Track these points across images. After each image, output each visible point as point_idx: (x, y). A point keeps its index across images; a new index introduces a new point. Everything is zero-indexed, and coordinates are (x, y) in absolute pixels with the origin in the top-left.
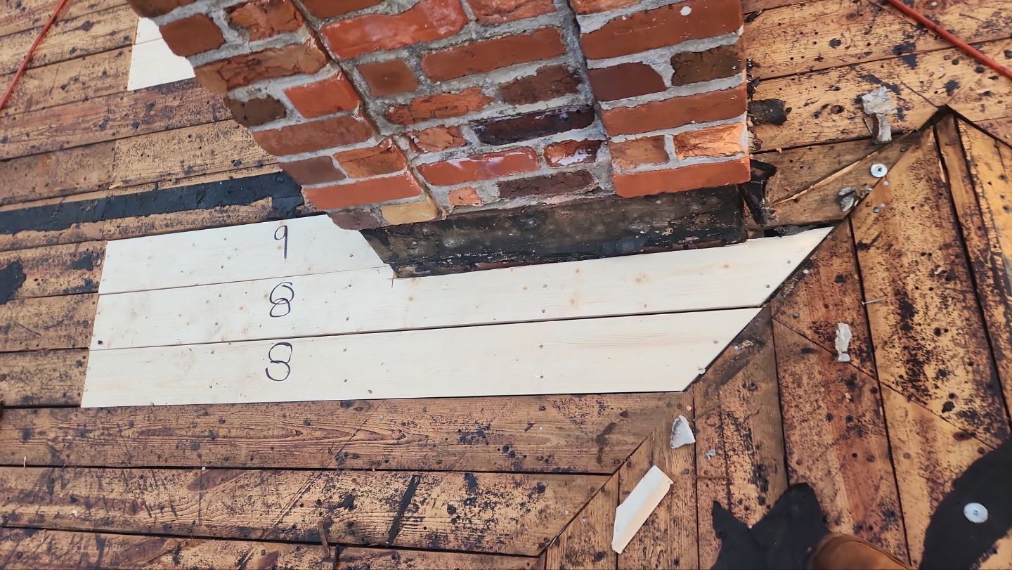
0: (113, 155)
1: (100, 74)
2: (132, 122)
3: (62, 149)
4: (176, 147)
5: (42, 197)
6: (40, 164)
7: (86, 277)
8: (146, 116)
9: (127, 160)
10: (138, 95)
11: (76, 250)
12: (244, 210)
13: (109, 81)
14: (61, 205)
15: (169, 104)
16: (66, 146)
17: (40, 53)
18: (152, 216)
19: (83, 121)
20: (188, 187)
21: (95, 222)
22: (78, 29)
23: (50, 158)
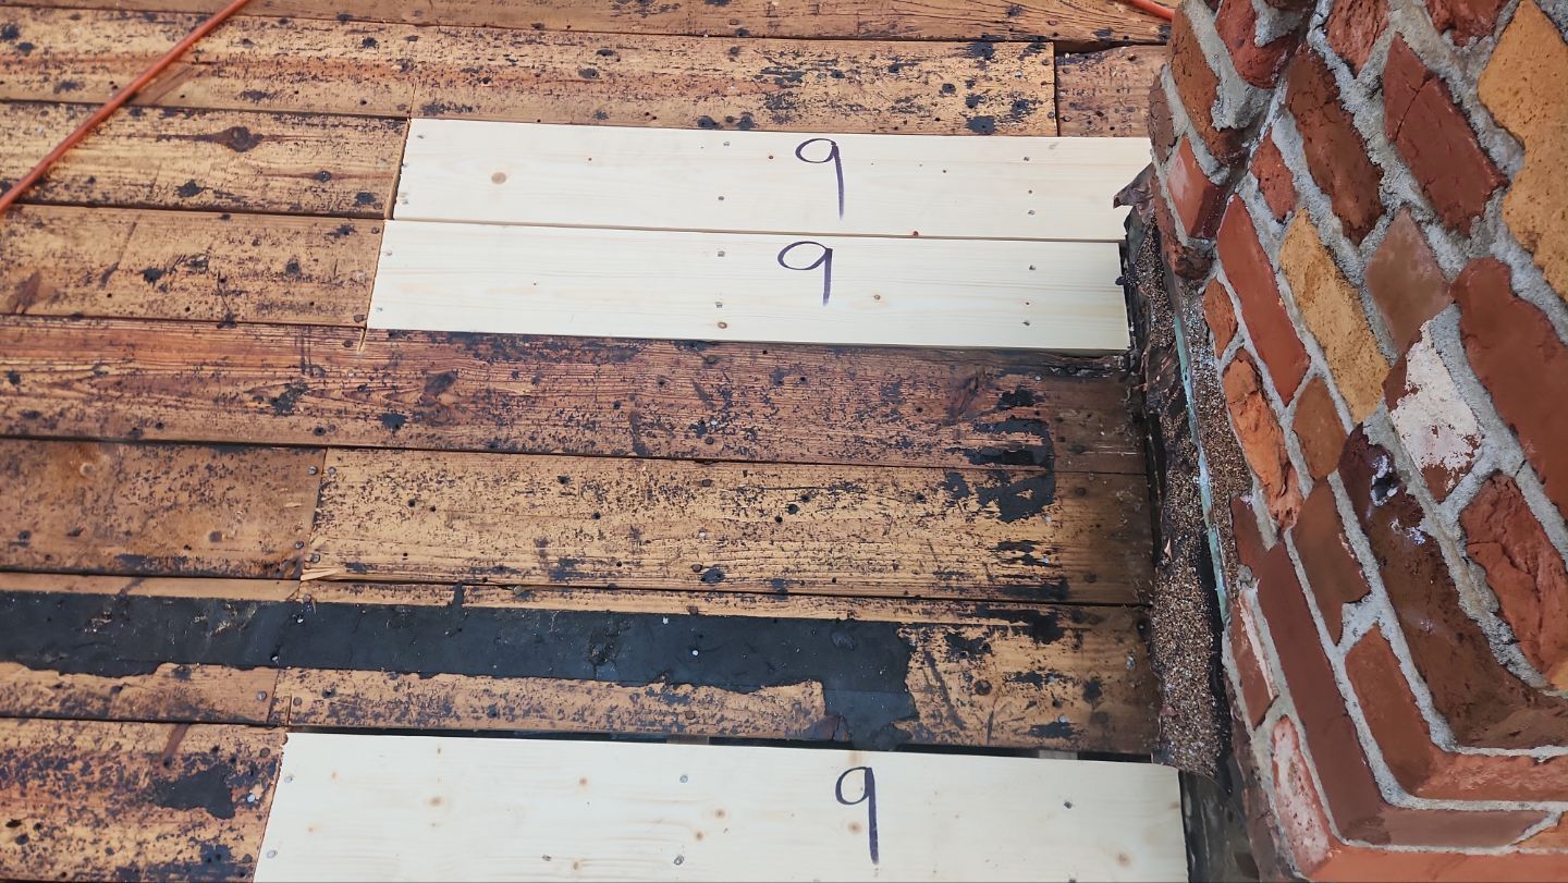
0: (316, 486)
1: (279, 267)
2: (380, 410)
3: (135, 439)
4: (521, 498)
5: (52, 564)
6: (52, 468)
7: (206, 834)
8: (423, 402)
9: (363, 508)
10: (401, 345)
11: (173, 744)
12: (738, 707)
13: (303, 292)
14: (124, 600)
15: (501, 387)
16: (151, 433)
17: (69, 171)
18: (443, 678)
19: (216, 378)
20: (564, 614)
21: (243, 668)
22: (208, 138)
23: (93, 459)
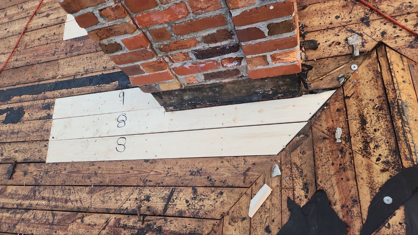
0: (58, 65)
1: (53, 34)
2: (65, 52)
3: (38, 63)
4: (81, 62)
5: (31, 82)
6: (30, 69)
7: (48, 112)
8: (70, 50)
9: (63, 67)
10: (67, 42)
11: (44, 102)
12: (107, 86)
13: (56, 37)
14: (38, 85)
15: (79, 45)
16: (40, 62)
17: (29, 26)
18: (72, 89)
19: (46, 52)
20: (86, 77)
21: (51, 91)
22: (44, 16)
23: (34, 67)
